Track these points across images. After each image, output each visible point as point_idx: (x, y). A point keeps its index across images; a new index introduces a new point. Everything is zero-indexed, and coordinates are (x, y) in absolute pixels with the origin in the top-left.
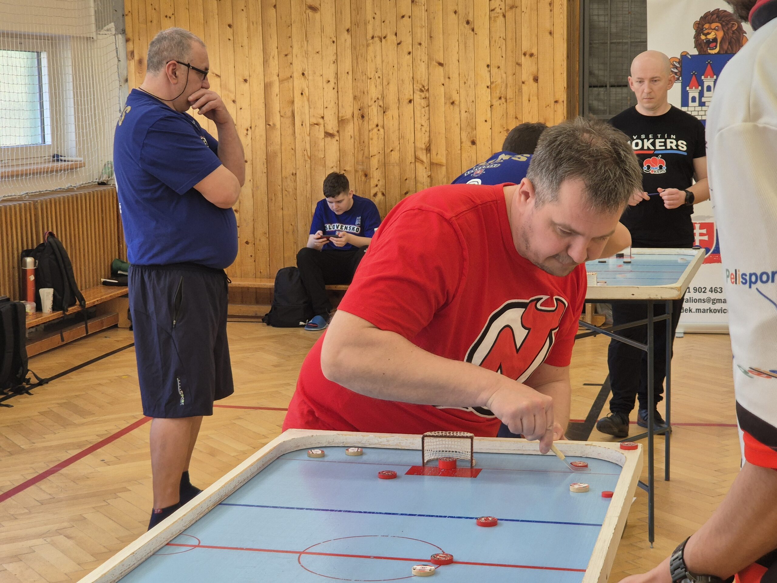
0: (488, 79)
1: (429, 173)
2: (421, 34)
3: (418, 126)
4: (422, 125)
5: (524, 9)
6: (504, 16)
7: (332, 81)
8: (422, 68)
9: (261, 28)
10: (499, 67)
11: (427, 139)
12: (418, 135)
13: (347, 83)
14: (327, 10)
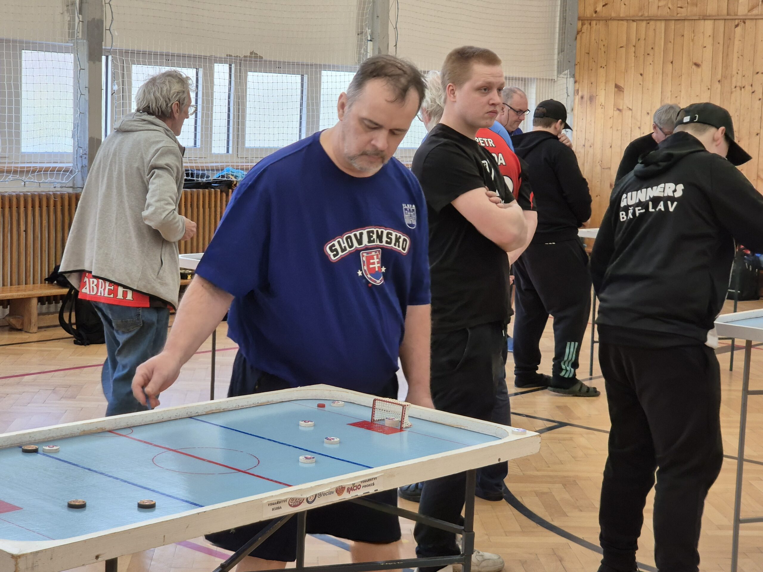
14: (706, 66)
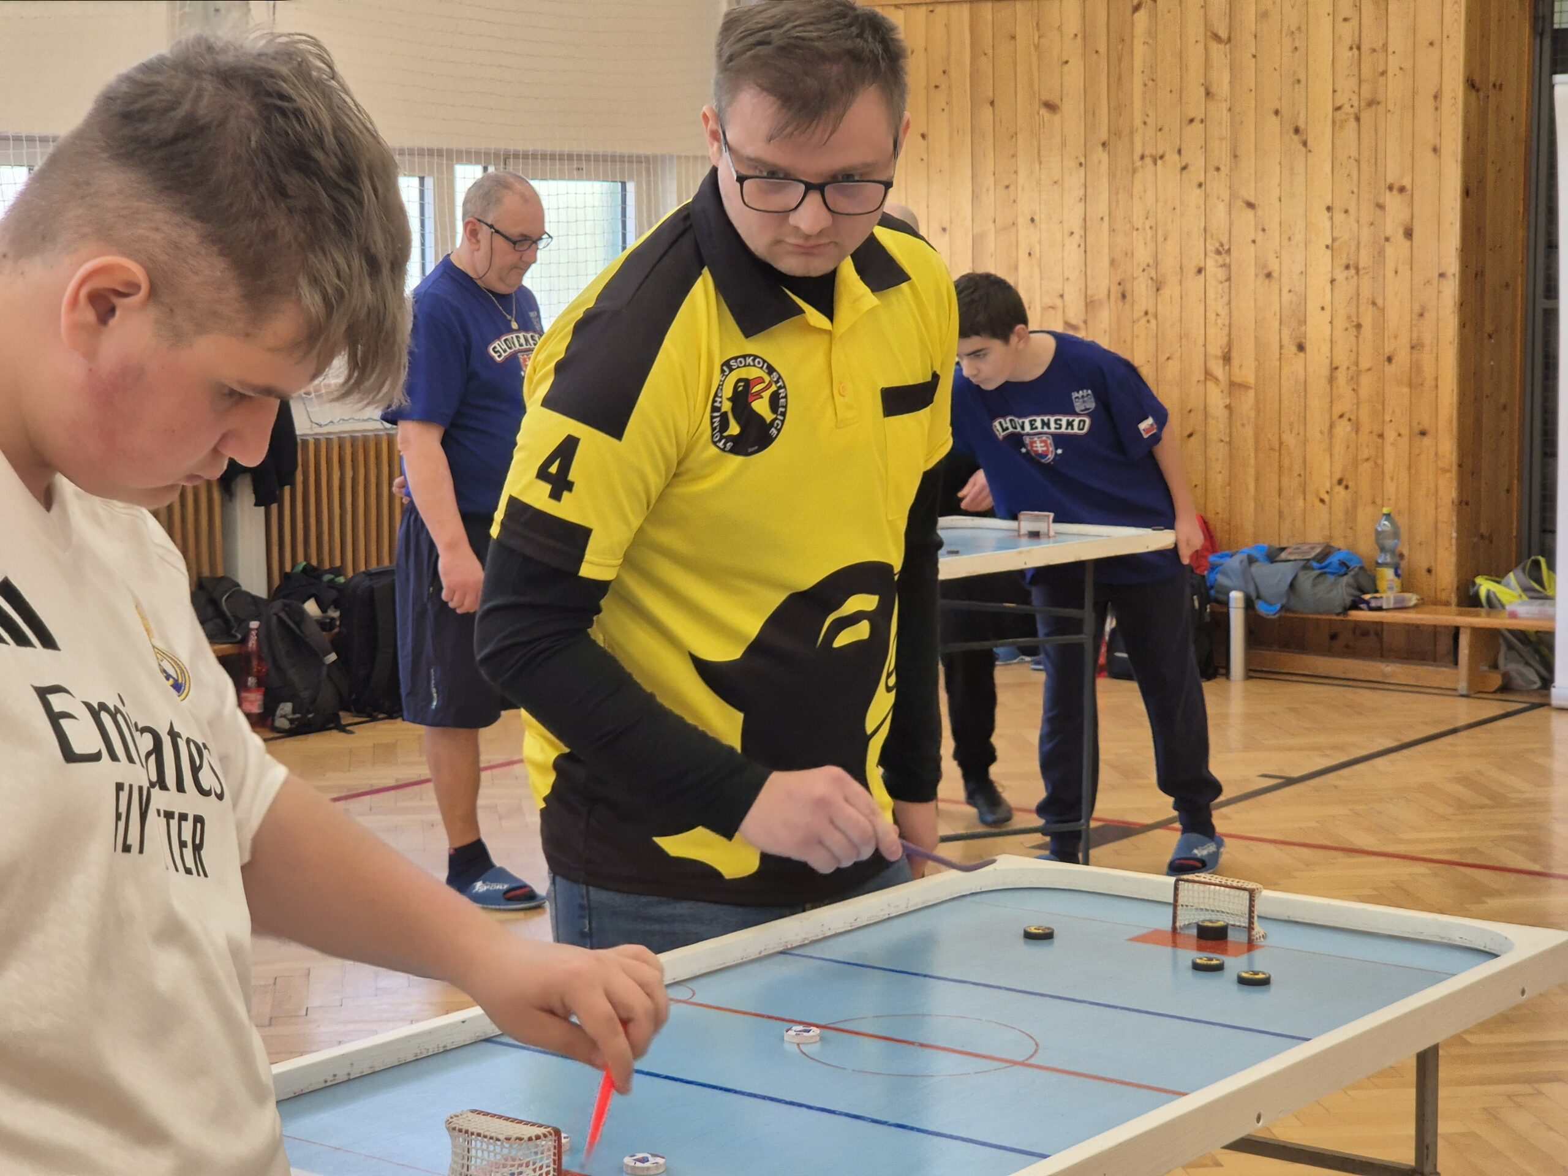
0: (1328, 233)
1: (1228, 402)
2: (1221, 153)
3: (1211, 316)
4: (1217, 315)
5: (1390, 106)
6: (1358, 119)
7: (1078, 232)
8: (1221, 210)
9: (969, 139)
10: (1346, 211)
11: (1225, 340)
12: (1212, 331)
13: (1101, 236)
14: (1072, 109)
